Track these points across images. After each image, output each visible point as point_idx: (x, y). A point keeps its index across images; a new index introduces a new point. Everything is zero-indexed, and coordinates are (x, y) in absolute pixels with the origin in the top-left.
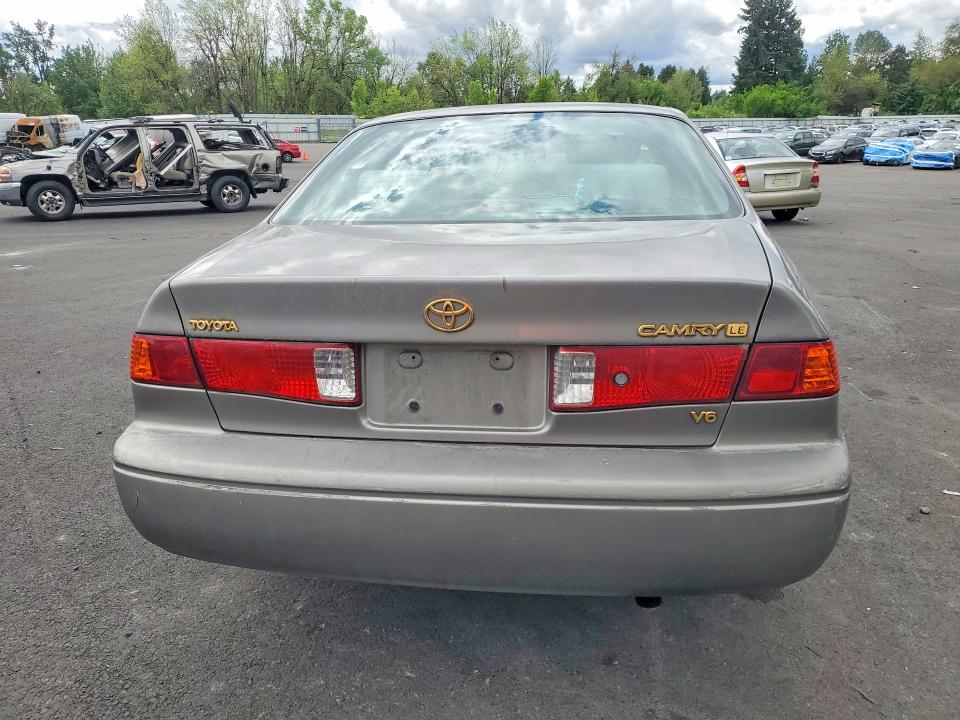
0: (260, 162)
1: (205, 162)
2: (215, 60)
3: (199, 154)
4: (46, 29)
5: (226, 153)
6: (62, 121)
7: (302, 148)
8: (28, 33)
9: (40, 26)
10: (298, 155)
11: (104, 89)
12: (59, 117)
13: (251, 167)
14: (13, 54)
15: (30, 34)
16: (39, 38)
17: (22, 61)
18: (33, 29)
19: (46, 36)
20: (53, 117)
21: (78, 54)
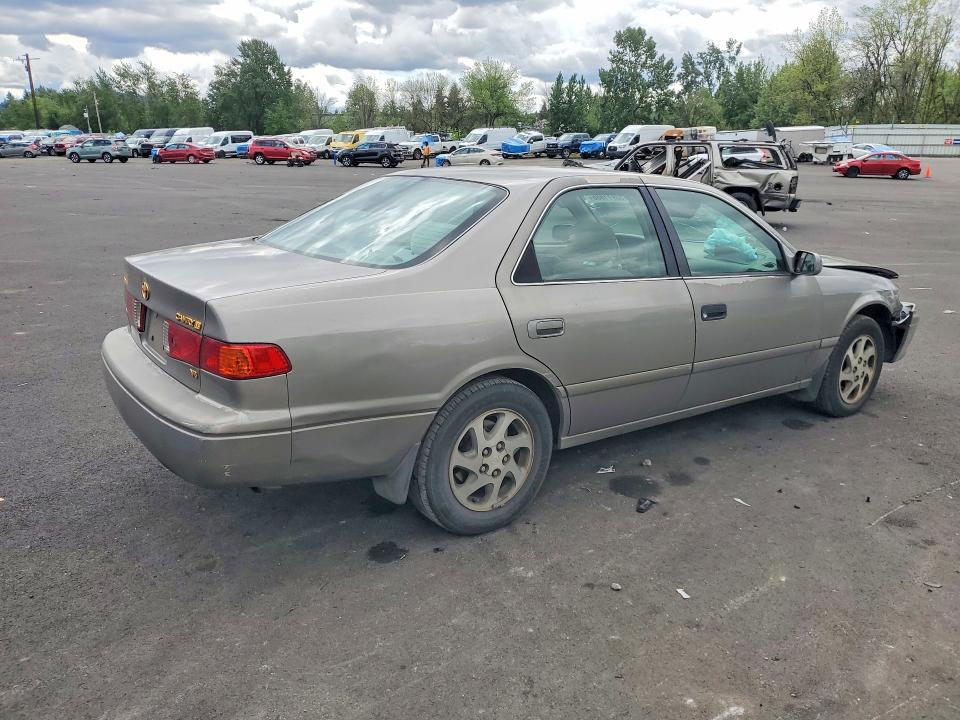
0: (774, 181)
1: (719, 178)
2: (879, 67)
3: (716, 171)
4: (735, 47)
5: (741, 171)
6: (700, 132)
7: (924, 163)
8: (718, 52)
9: (730, 44)
10: (918, 172)
11: (761, 100)
12: (698, 128)
13: (763, 186)
14: (702, 71)
15: (720, 52)
16: (726, 56)
17: (708, 77)
18: (723, 47)
19: (732, 54)
20: (694, 128)
21: (749, 69)
